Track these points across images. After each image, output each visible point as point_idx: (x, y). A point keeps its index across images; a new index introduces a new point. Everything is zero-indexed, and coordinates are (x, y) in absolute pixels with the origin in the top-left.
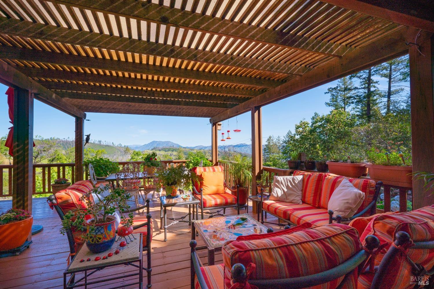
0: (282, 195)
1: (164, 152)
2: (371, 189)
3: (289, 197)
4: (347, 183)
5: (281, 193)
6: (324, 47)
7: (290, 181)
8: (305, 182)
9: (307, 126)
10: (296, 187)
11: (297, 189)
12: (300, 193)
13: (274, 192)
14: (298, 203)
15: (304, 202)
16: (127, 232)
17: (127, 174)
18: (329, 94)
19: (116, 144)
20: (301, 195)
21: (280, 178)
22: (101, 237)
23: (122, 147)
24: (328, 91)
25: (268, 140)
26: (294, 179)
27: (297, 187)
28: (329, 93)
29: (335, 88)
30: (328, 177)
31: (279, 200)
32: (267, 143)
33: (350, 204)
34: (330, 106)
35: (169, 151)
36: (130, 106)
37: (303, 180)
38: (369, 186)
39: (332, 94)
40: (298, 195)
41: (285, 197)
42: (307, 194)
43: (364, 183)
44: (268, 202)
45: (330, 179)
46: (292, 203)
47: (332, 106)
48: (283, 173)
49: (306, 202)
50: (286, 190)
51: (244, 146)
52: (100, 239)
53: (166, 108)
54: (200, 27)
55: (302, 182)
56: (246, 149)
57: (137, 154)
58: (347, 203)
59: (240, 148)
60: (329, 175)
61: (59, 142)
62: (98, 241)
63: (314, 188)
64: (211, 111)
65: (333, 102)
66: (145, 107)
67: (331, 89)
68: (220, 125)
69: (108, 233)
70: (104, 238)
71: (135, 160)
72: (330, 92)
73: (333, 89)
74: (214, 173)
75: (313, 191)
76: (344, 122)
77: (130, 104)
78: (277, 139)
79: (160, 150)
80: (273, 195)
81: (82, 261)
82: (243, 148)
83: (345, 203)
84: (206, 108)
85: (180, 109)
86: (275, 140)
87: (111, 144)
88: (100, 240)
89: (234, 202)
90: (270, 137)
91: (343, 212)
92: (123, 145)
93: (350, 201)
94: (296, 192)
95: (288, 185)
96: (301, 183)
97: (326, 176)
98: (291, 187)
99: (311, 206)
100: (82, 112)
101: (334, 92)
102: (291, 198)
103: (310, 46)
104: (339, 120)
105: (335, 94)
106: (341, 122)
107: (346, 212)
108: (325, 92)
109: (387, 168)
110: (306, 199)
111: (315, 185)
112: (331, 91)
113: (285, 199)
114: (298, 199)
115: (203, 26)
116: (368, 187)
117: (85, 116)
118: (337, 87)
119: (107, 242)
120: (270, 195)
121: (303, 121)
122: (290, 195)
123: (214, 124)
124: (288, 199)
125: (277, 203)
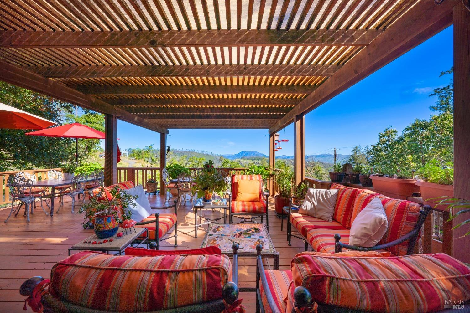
0: (311, 209)
1: (251, 161)
2: (410, 214)
3: (318, 213)
4: (376, 203)
5: (311, 207)
6: (341, 36)
7: (322, 195)
8: (338, 197)
9: (394, 134)
10: (327, 202)
11: (329, 204)
12: (332, 209)
13: (303, 205)
14: (327, 220)
15: (334, 220)
16: (127, 225)
17: (184, 178)
18: (437, 96)
19: (214, 154)
20: (333, 211)
21: (313, 191)
22: (101, 226)
23: (218, 156)
24: (433, 93)
25: (354, 150)
26: (327, 193)
27: (330, 202)
28: (435, 94)
29: (444, 88)
30: (361, 193)
31: (307, 214)
32: (352, 154)
33: (368, 230)
34: (437, 110)
35: (255, 160)
36: (194, 122)
37: (337, 195)
38: (407, 209)
39: (441, 96)
40: (329, 211)
41: (314, 212)
42: (339, 211)
43: (401, 205)
44: (294, 215)
45: (363, 196)
46: (321, 219)
47: (440, 109)
48: (320, 186)
49: (337, 221)
50: (316, 204)
51: (328, 156)
52: (100, 227)
53: (224, 122)
54: (185, 42)
55: (336, 197)
56: (331, 159)
57: (226, 161)
58: (365, 228)
59: (323, 158)
60: (364, 192)
61: (177, 152)
62: (99, 229)
63: (346, 204)
64: (265, 123)
65: (442, 105)
66: (206, 122)
67: (438, 90)
68: (278, 135)
69: (107, 224)
70: (103, 228)
71: (225, 166)
72: (437, 94)
73: (442, 90)
74: (251, 181)
75: (345, 209)
76: (448, 128)
77: (194, 120)
78: (364, 149)
79: (248, 159)
80: (302, 208)
81: (85, 242)
82: (327, 158)
83: (362, 229)
84: (260, 120)
85: (235, 122)
86: (363, 150)
87: (211, 154)
88: (100, 229)
89: (263, 211)
90: (356, 147)
91: (360, 240)
92: (219, 155)
93: (368, 227)
94: (327, 208)
95: (319, 198)
96: (334, 199)
97: (359, 192)
98: (322, 201)
99: (341, 226)
100: (166, 130)
101: (443, 93)
102: (321, 214)
103: (319, 38)
104: (441, 126)
105: (445, 95)
106: (445, 128)
107: (363, 240)
108: (430, 94)
109: (443, 188)
110: (337, 218)
111: (347, 201)
112: (438, 92)
113: (314, 214)
114: (328, 216)
115: (188, 41)
116: (406, 212)
117: (168, 132)
118: (449, 86)
119: (106, 231)
120: (299, 208)
121: (389, 129)
122: (320, 210)
123: (272, 134)
124: (318, 215)
125: (303, 217)
